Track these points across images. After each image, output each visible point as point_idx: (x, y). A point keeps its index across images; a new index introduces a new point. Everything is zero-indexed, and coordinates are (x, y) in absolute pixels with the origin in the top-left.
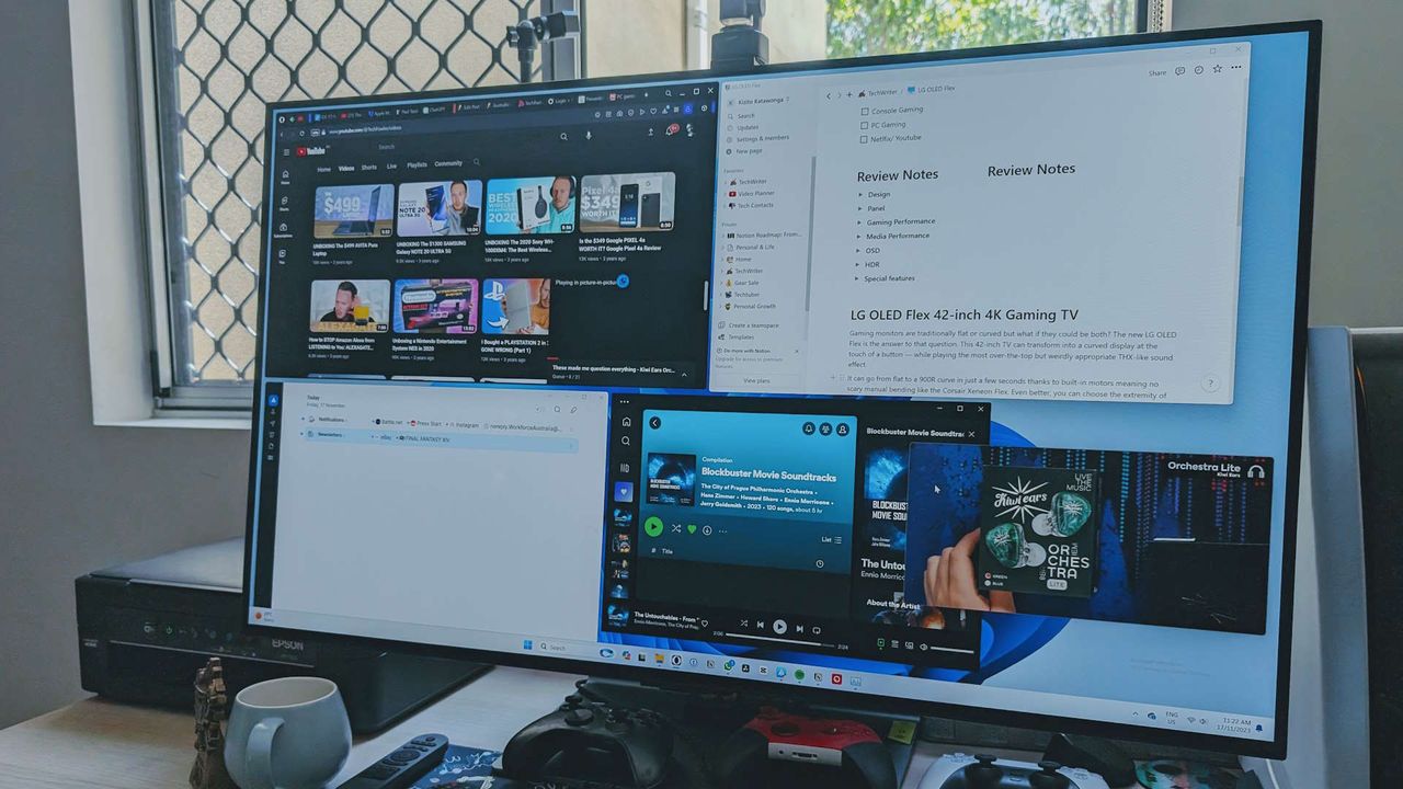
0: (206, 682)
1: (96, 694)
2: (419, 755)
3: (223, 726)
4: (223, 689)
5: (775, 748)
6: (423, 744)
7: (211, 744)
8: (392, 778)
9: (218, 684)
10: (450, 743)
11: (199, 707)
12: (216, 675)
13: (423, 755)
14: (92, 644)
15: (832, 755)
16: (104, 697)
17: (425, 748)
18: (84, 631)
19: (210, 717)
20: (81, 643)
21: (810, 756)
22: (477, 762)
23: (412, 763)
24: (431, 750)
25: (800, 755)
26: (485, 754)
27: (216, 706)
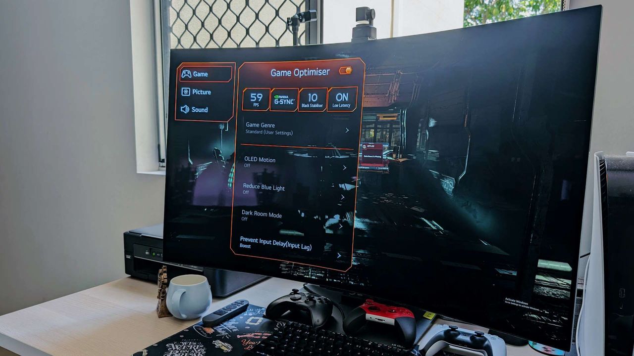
0: (161, 274)
1: (130, 276)
2: (236, 307)
3: (166, 289)
4: (166, 277)
5: (369, 316)
6: (239, 303)
7: (162, 297)
8: (224, 315)
9: (165, 275)
10: (250, 303)
11: (159, 283)
12: (165, 272)
13: (238, 307)
14: (129, 257)
15: (390, 321)
16: (133, 277)
17: (239, 305)
18: (126, 253)
19: (162, 287)
20: (125, 256)
21: (382, 320)
22: (259, 312)
23: (233, 310)
24: (242, 306)
25: (378, 319)
26: (263, 309)
27: (163, 283)
